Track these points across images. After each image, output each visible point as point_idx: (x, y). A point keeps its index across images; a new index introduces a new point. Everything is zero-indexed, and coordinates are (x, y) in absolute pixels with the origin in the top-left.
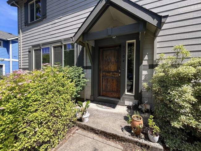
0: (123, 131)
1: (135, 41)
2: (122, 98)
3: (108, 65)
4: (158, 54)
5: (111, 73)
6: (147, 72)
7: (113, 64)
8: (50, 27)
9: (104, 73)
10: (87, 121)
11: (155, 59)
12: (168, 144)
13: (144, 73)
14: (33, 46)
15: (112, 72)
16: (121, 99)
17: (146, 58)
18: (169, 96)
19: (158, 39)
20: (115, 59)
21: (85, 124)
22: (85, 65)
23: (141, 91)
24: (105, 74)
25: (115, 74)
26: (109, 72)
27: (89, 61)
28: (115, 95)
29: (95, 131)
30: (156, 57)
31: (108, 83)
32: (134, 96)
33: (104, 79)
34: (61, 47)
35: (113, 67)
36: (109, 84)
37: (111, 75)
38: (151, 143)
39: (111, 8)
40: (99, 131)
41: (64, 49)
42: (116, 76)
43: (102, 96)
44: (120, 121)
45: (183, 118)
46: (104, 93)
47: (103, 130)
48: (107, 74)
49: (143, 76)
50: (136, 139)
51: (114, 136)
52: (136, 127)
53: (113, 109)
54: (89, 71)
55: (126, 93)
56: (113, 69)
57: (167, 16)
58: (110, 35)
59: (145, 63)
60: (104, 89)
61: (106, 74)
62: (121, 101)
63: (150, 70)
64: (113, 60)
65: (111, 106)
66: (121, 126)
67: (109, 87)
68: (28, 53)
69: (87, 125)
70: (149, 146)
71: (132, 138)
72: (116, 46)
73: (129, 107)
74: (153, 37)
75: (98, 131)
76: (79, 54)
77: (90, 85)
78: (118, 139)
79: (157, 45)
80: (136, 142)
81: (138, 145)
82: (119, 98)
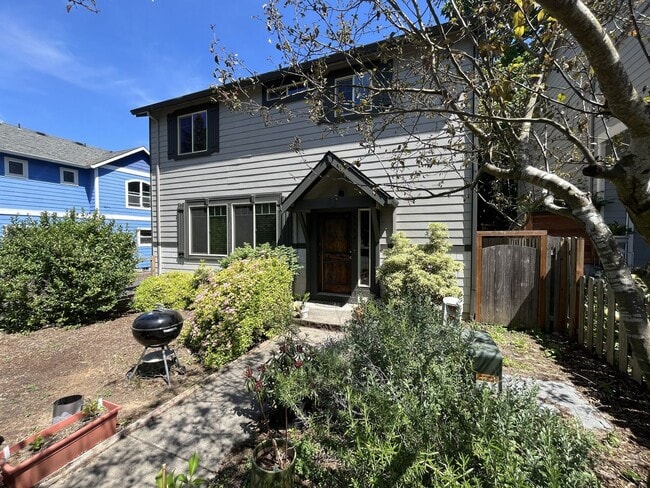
1: (370, 210)
2: (354, 292)
3: (333, 241)
4: (397, 230)
5: (338, 255)
7: (340, 241)
8: (228, 169)
9: (327, 255)
10: (305, 317)
11: (393, 238)
13: (382, 255)
14: (189, 202)
15: (339, 253)
16: (353, 294)
17: (384, 235)
19: (397, 211)
20: (344, 233)
22: (295, 242)
24: (329, 256)
25: (342, 257)
26: (334, 253)
27: (301, 234)
28: (344, 290)
30: (395, 235)
31: (333, 271)
32: (370, 289)
33: (326, 265)
34: (251, 207)
35: (340, 246)
37: (337, 258)
41: (257, 212)
42: (344, 260)
43: (324, 291)
46: (327, 286)
48: (331, 256)
49: (381, 261)
53: (341, 308)
54: (303, 252)
55: (360, 285)
56: (340, 248)
59: (383, 241)
60: (326, 281)
62: (353, 297)
64: (340, 234)
67: (335, 277)
68: (175, 213)
76: (284, 223)
77: (304, 274)
79: (396, 218)
82: (350, 294)
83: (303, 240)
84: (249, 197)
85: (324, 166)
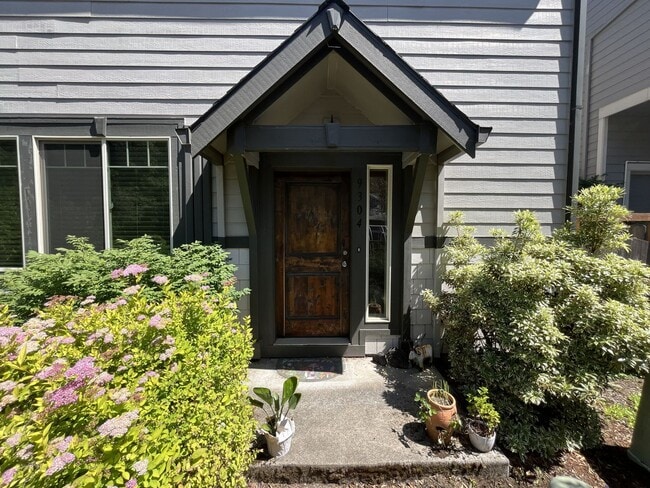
0: (407, 446)
1: (389, 168)
2: (356, 334)
3: (307, 232)
4: (446, 209)
5: (318, 260)
6: (422, 257)
7: (323, 231)
8: (15, 42)
9: (294, 260)
11: (439, 225)
12: (515, 445)
13: (416, 258)
15: (321, 255)
16: (355, 338)
17: (419, 218)
18: (516, 334)
19: (447, 171)
20: (330, 213)
21: (286, 463)
22: (220, 232)
23: (409, 310)
24: (298, 262)
25: (329, 264)
26: (310, 256)
28: (331, 329)
29: (327, 477)
30: (443, 217)
31: (307, 292)
32: (390, 325)
33: (292, 281)
35: (322, 241)
36: (310, 296)
37: (316, 266)
38: (481, 455)
39: (334, 58)
40: (341, 472)
41: (111, 161)
42: (332, 268)
43: (289, 335)
44: (381, 414)
45: (543, 379)
46: (294, 324)
47: (355, 463)
48: (303, 262)
49: (413, 268)
50: (449, 459)
51: (391, 470)
52: (444, 425)
53: (339, 376)
55: (369, 319)
56: (322, 246)
57: (488, 130)
58: (335, 147)
59: (417, 232)
60: (292, 314)
61: (301, 264)
62: (355, 344)
63: (427, 250)
64: (322, 216)
65: (326, 369)
66: (394, 431)
67: (310, 304)
69: (295, 463)
70: (481, 466)
71: (439, 460)
72: (332, 175)
73: (378, 360)
74: (435, 164)
75: (339, 471)
76: (190, 190)
78: (401, 475)
79: (444, 187)
80: (451, 467)
81: (457, 474)
82: (347, 336)
83: (240, 230)
84: (90, 123)
85: (318, 36)
